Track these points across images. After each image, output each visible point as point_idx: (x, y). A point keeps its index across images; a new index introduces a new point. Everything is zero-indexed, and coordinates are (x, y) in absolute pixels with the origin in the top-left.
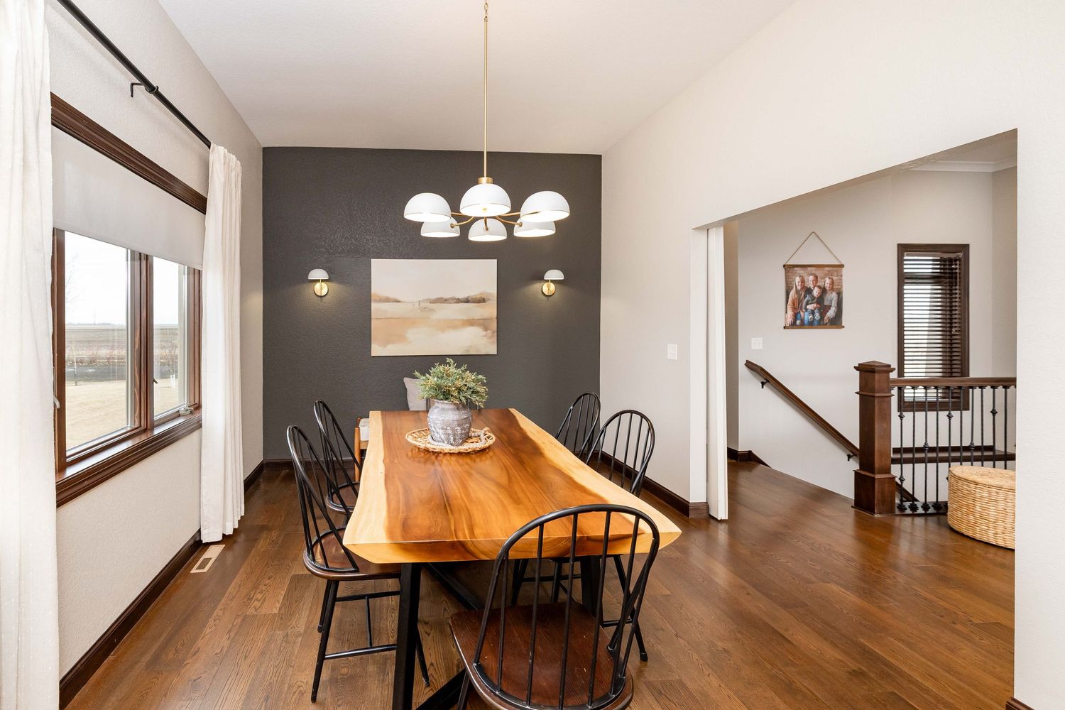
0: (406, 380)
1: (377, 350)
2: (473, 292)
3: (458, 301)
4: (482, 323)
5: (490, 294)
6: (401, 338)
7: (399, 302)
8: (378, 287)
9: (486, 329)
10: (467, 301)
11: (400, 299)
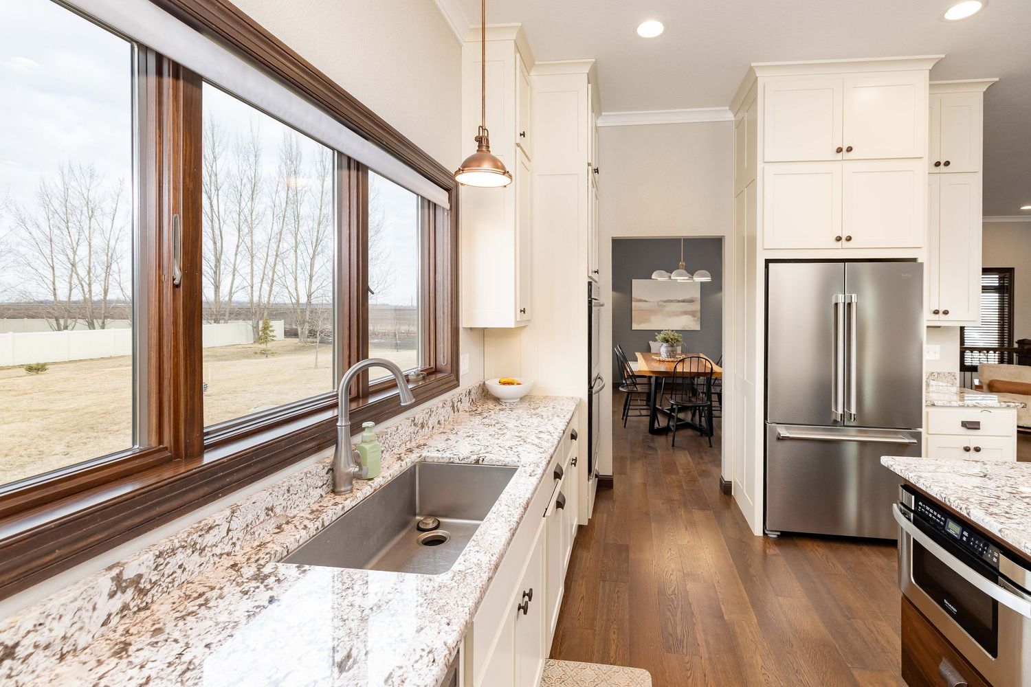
0: (650, 342)
1: (635, 327)
2: (687, 297)
3: (679, 301)
4: (692, 313)
5: (696, 298)
6: (648, 321)
7: (646, 301)
8: (636, 294)
9: (694, 316)
10: (683, 301)
11: (647, 300)
